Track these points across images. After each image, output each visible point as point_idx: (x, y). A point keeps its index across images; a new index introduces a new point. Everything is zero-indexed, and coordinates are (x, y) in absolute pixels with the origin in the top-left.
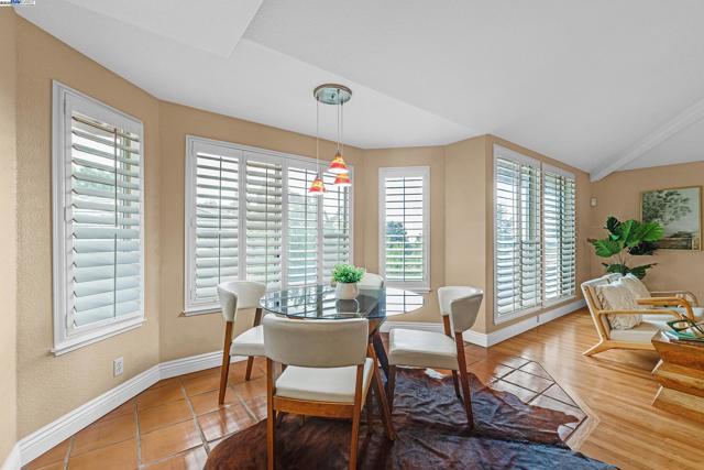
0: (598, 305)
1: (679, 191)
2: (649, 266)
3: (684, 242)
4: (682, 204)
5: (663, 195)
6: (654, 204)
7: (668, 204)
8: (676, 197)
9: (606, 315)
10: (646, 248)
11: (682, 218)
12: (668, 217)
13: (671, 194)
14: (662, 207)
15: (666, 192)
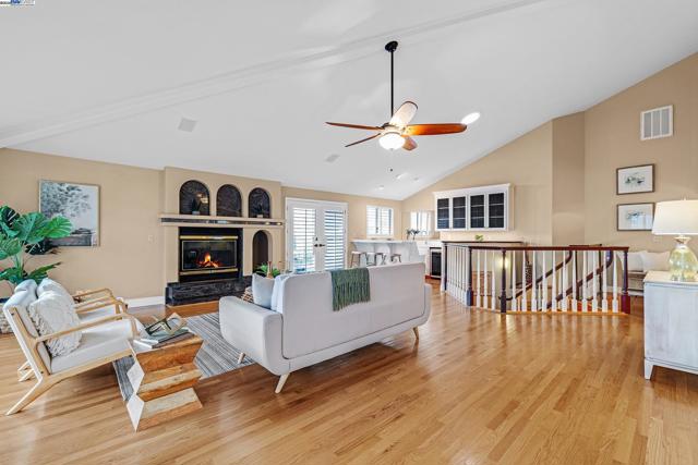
0: (34, 333)
1: (81, 187)
2: (52, 267)
3: (84, 239)
4: (83, 201)
5: (64, 188)
6: (55, 196)
7: (70, 199)
8: (77, 192)
9: (44, 342)
10: (47, 246)
11: (82, 214)
12: (69, 211)
13: (73, 189)
14: (64, 201)
15: (67, 185)
